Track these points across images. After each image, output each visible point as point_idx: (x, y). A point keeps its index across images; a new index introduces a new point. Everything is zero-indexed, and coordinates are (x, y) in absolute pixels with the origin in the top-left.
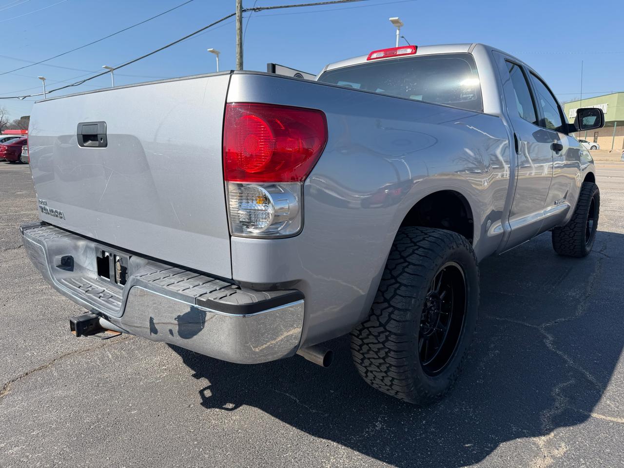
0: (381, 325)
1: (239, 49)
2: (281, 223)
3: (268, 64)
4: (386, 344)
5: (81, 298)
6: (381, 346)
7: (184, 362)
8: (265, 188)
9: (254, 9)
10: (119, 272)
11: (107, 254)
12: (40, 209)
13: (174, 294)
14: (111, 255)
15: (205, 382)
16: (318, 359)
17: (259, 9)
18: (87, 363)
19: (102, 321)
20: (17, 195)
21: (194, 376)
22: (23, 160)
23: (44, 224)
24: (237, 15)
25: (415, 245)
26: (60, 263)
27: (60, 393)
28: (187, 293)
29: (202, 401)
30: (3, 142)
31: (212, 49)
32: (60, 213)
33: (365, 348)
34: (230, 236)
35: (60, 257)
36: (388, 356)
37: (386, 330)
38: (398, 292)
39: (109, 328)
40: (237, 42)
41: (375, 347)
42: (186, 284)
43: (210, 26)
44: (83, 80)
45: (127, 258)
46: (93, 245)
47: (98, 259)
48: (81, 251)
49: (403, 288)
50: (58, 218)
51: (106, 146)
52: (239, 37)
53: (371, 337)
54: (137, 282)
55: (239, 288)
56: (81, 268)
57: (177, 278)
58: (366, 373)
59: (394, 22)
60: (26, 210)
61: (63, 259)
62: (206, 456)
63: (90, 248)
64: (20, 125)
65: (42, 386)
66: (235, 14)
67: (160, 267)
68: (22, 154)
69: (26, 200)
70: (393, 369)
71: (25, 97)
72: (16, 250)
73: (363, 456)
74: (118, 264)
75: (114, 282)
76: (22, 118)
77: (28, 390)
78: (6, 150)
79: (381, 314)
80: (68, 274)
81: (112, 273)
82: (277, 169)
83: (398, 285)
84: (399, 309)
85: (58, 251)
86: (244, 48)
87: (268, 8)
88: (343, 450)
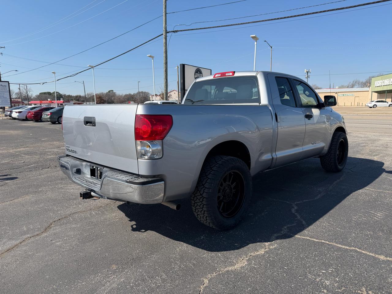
0: (201, 195)
1: (165, 55)
2: (155, 154)
3: (180, 64)
4: (203, 202)
5: (85, 184)
6: (201, 203)
7: (126, 215)
8: (149, 142)
9: (173, 31)
10: (99, 174)
11: (94, 167)
12: (66, 150)
13: (119, 180)
14: (96, 167)
15: (134, 223)
16: (174, 207)
17: (177, 31)
18: (84, 216)
19: (92, 193)
20: (43, 140)
21: (129, 220)
22: (43, 120)
23: (67, 156)
24: (164, 35)
25: (217, 163)
26: (76, 171)
27: (74, 226)
28: (123, 179)
29: (132, 229)
30: (32, 110)
31: (149, 55)
32: (75, 151)
33: (196, 205)
34: (138, 159)
35: (75, 169)
36: (204, 207)
37: (203, 197)
38: (207, 181)
39: (95, 196)
40: (164, 50)
41: (199, 204)
42: (123, 176)
43: (149, 41)
44: (77, 73)
45: (102, 169)
46: (89, 164)
47: (91, 169)
48: (84, 167)
49: (209, 180)
50: (74, 153)
51: (95, 126)
52: (165, 48)
53: (197, 200)
54: (106, 176)
55: (141, 177)
56: (84, 173)
57: (120, 174)
58: (197, 215)
59: (253, 37)
60: (49, 149)
61: (77, 169)
62: (131, 246)
63: (88, 165)
64: (39, 98)
65: (66, 224)
66: (163, 34)
67: (114, 171)
68: (43, 117)
69: (47, 143)
70: (206, 212)
71: (44, 83)
72: (47, 169)
73: (193, 247)
74: (99, 171)
75: (97, 178)
76: (40, 94)
77: (61, 225)
78: (33, 114)
79: (201, 191)
80: (79, 176)
81: (96, 175)
82: (153, 136)
83: (207, 179)
84: (207, 188)
85: (75, 166)
86: (168, 54)
87: (181, 31)
88: (185, 245)
